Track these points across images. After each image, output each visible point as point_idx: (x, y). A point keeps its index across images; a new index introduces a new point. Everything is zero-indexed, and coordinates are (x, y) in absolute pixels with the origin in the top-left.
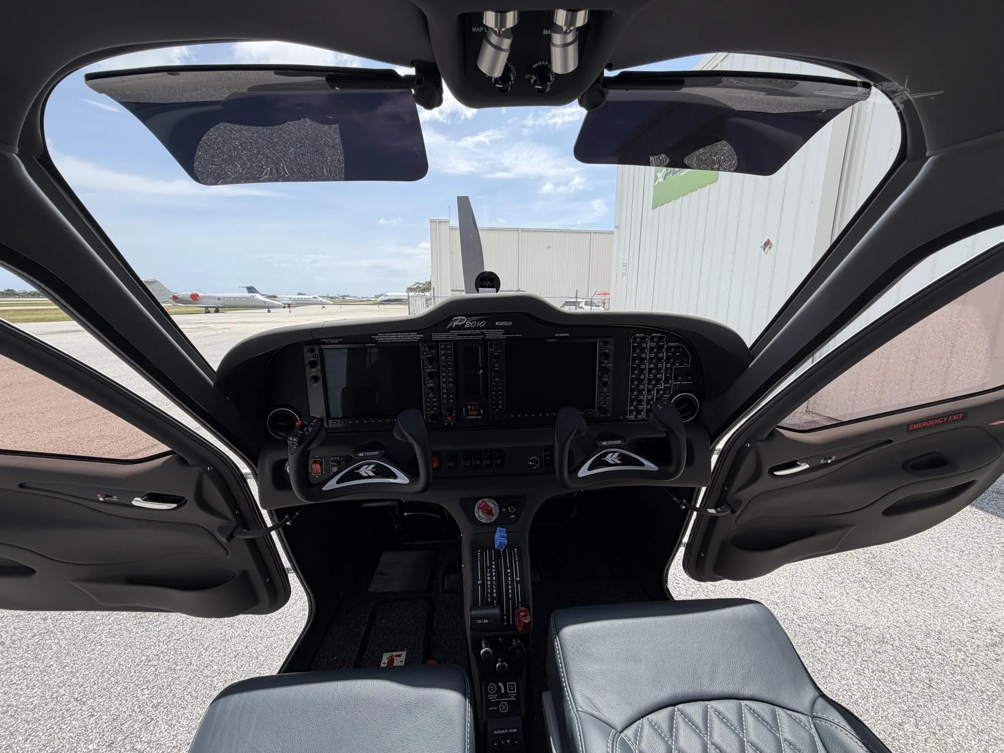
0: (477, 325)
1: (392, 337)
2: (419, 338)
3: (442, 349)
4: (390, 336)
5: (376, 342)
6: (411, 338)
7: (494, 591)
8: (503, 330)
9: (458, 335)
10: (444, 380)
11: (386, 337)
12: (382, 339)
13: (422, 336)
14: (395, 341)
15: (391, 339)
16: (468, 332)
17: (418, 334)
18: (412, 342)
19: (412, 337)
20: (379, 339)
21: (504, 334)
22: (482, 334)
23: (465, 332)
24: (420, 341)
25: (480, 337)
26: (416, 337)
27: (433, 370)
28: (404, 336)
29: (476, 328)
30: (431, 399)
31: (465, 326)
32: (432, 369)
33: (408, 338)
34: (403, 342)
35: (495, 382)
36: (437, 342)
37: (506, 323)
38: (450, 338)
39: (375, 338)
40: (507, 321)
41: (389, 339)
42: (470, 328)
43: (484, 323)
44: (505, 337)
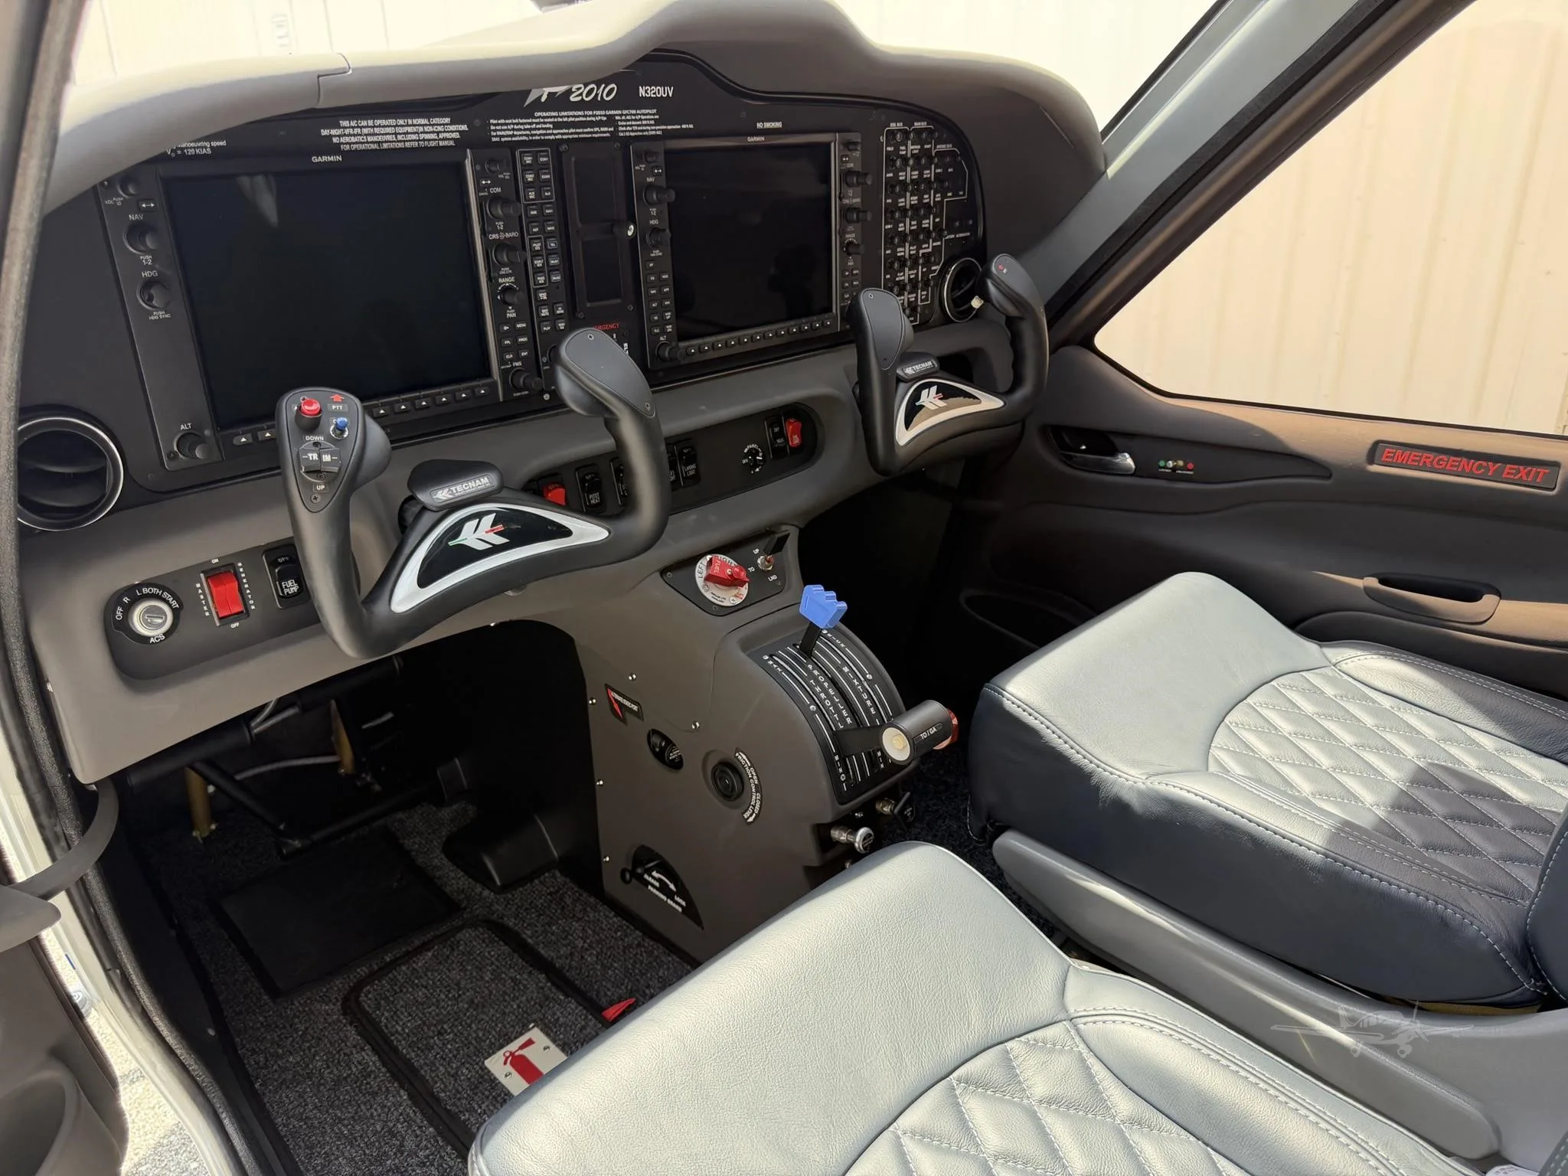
0: (597, 95)
1: (383, 131)
2: (456, 135)
3: (526, 168)
4: (377, 130)
5: (336, 149)
6: (433, 136)
7: (844, 712)
8: (655, 111)
9: (557, 125)
10: (539, 263)
11: (365, 131)
12: (353, 139)
13: (464, 127)
14: (392, 146)
15: (380, 138)
16: (579, 115)
17: (452, 123)
18: (438, 148)
19: (438, 133)
20: (343, 140)
21: (657, 122)
22: (611, 121)
23: (567, 116)
24: (462, 143)
25: (606, 131)
26: (443, 131)
27: (508, 235)
28: (415, 129)
29: (596, 104)
30: (512, 322)
31: (573, 98)
32: (504, 231)
33: (427, 136)
34: (412, 149)
35: (653, 259)
36: (513, 146)
37: (661, 89)
38: (538, 135)
39: (331, 136)
40: (663, 85)
41: (375, 139)
42: (582, 105)
43: (612, 90)
44: (657, 130)
